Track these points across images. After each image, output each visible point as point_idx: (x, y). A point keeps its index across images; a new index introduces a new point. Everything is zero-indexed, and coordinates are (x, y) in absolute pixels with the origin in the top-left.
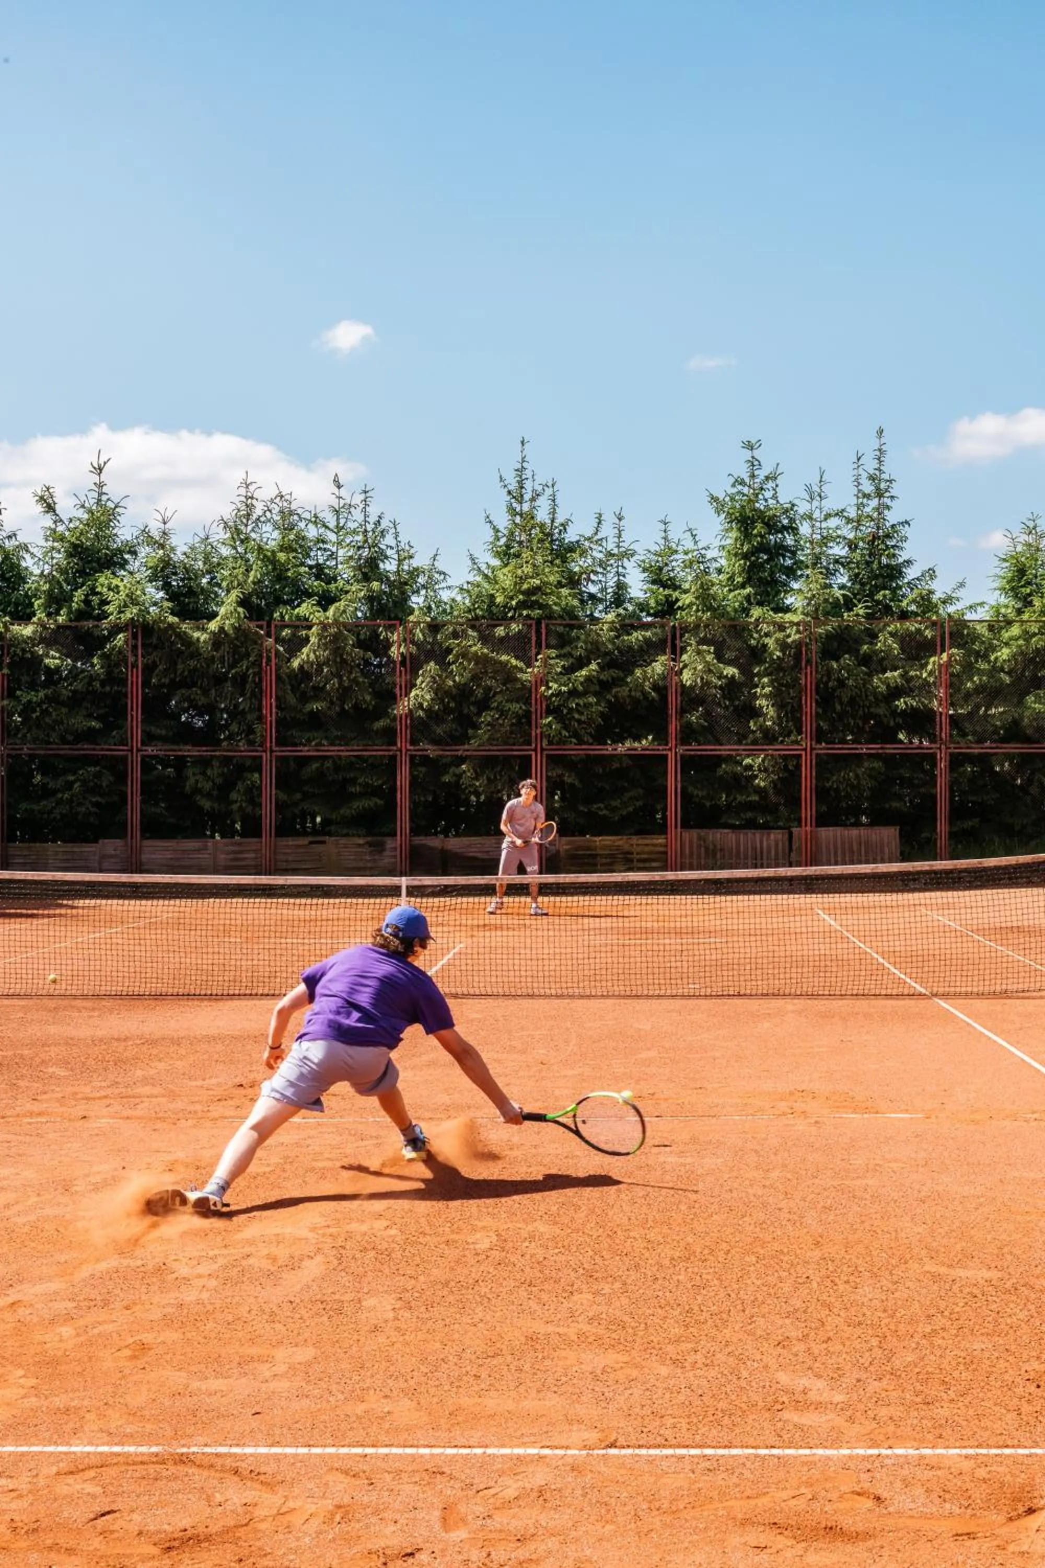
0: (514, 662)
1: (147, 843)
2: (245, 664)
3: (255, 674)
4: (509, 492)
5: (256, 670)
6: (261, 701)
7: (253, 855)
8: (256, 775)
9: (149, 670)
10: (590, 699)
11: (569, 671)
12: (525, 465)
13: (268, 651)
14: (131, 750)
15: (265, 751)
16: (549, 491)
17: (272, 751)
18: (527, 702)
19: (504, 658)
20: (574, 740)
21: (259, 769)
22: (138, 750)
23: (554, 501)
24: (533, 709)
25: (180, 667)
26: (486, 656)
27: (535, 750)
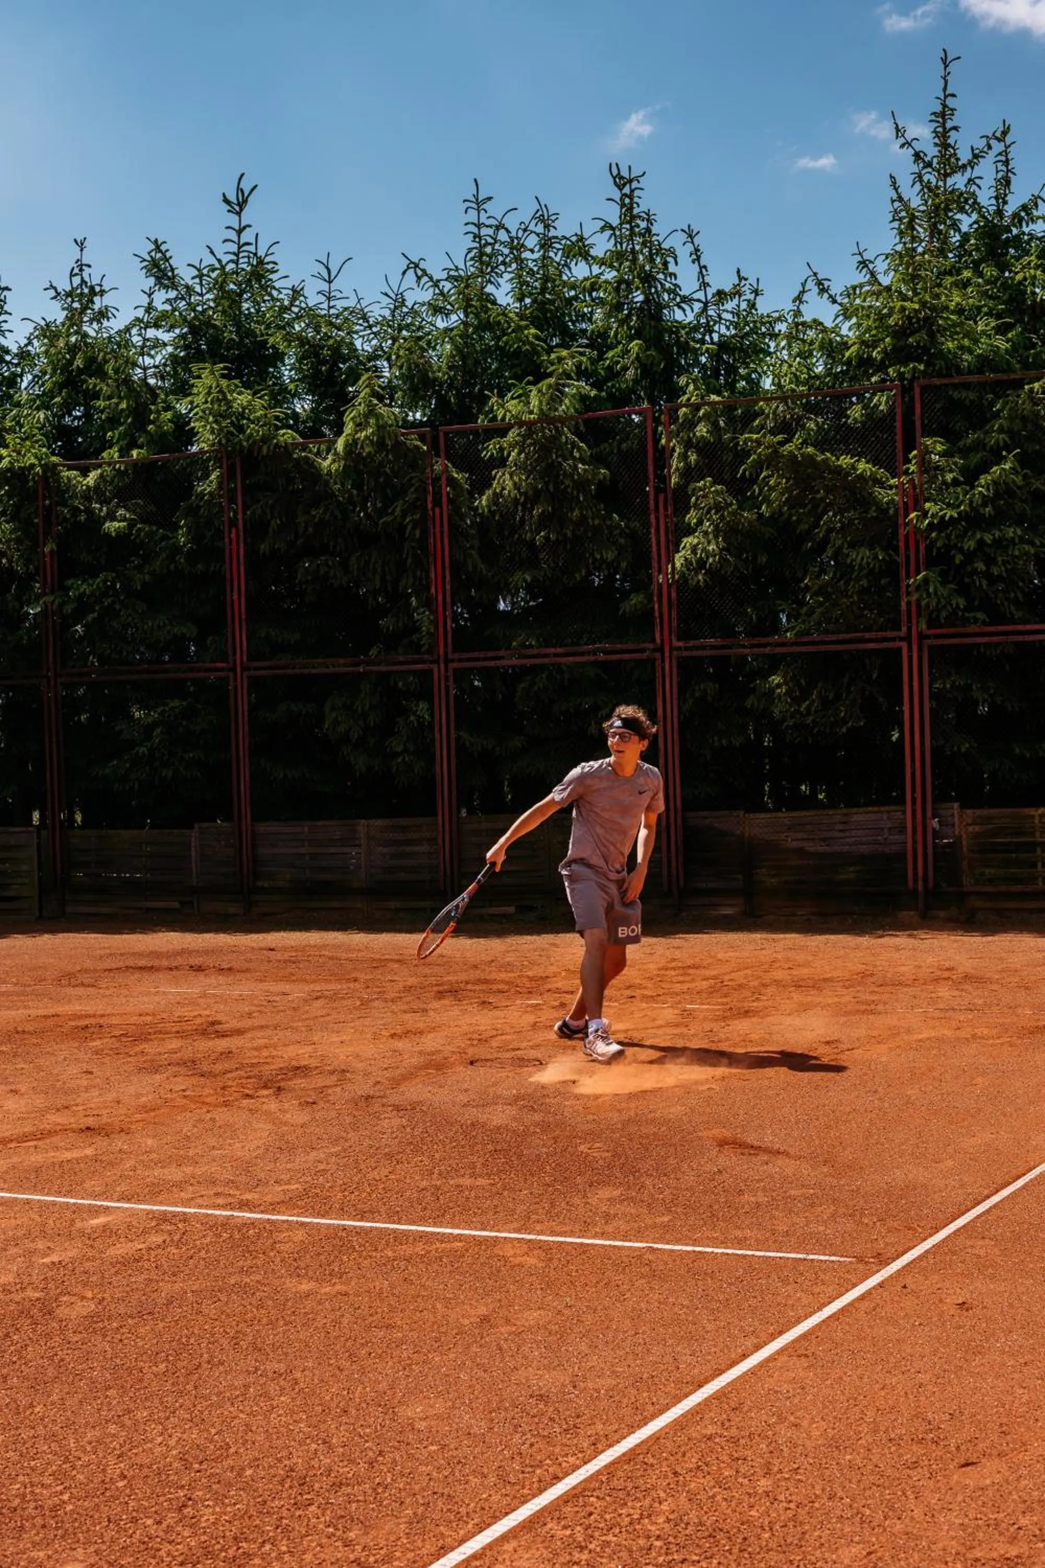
0: (863, 466)
1: (263, 828)
2: (399, 507)
3: (416, 524)
4: (917, 156)
5: (417, 517)
6: (428, 572)
7: (424, 848)
8: (423, 705)
9: (256, 530)
10: (1010, 533)
11: (970, 477)
12: (950, 102)
13: (436, 480)
14: (234, 670)
15: (437, 662)
16: (998, 147)
17: (447, 661)
18: (890, 546)
19: (845, 461)
20: (981, 616)
21: (428, 696)
22: (244, 669)
23: (1006, 163)
24: (901, 559)
25: (301, 519)
26: (811, 457)
27: (908, 639)
